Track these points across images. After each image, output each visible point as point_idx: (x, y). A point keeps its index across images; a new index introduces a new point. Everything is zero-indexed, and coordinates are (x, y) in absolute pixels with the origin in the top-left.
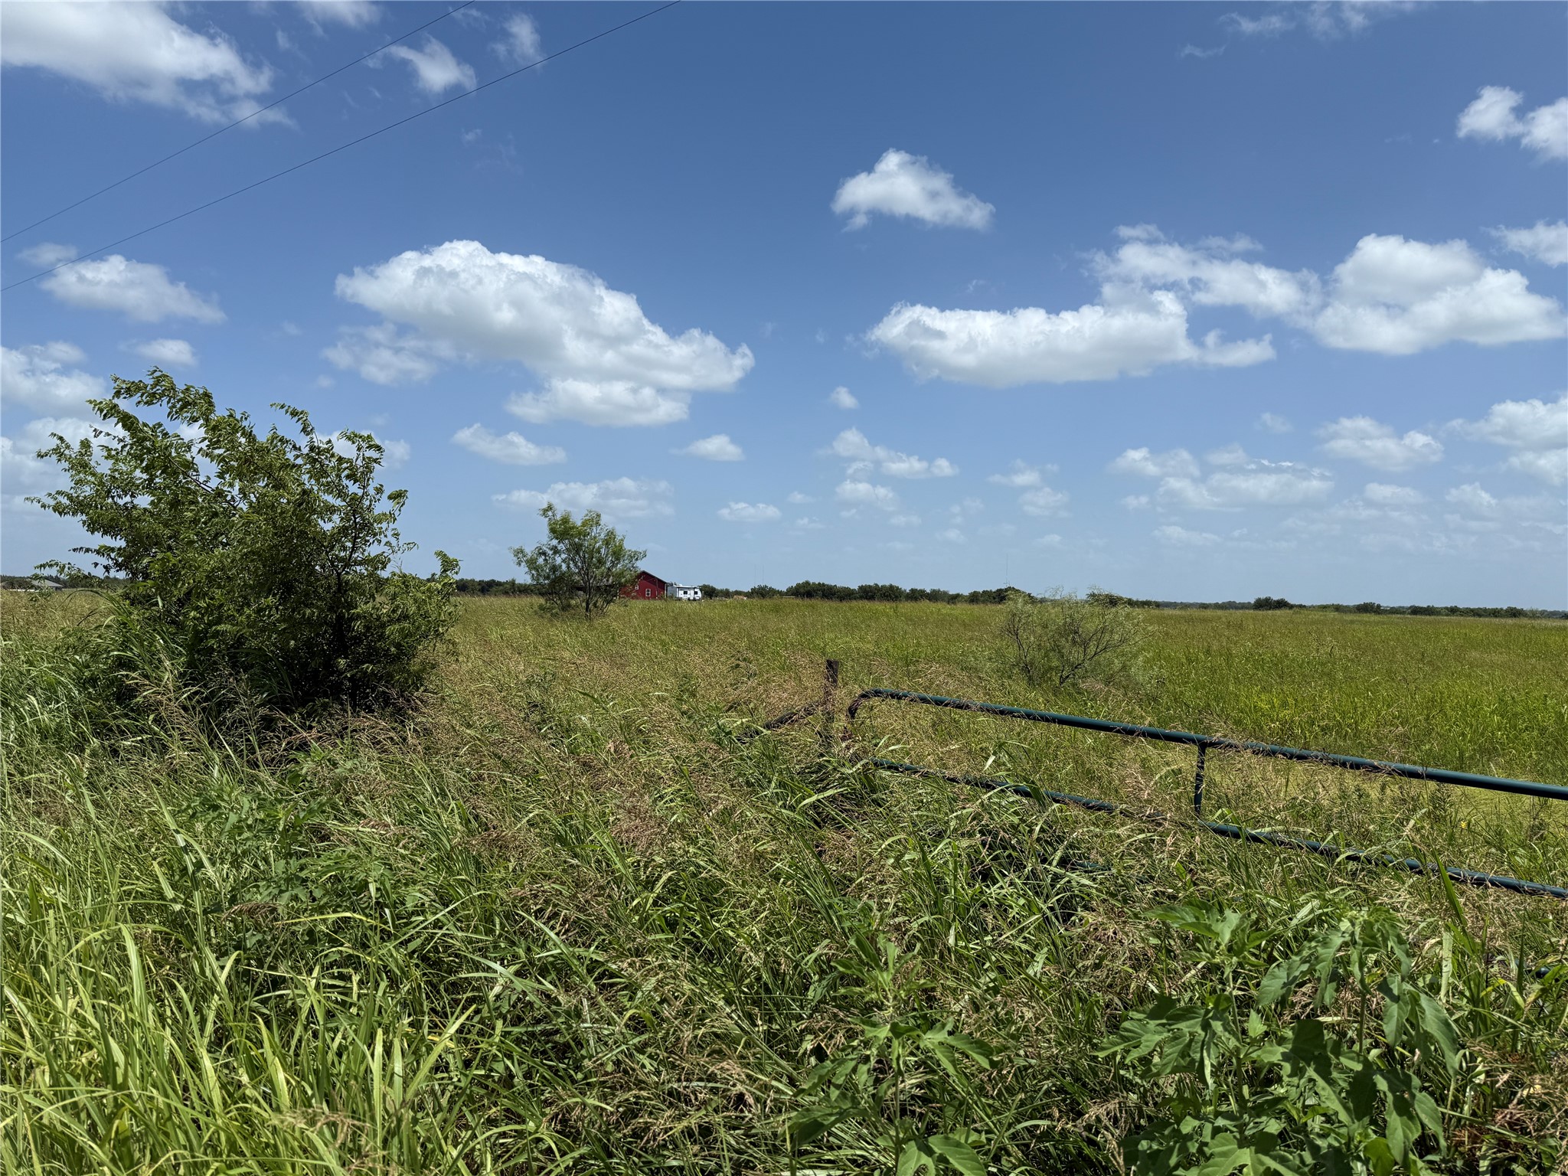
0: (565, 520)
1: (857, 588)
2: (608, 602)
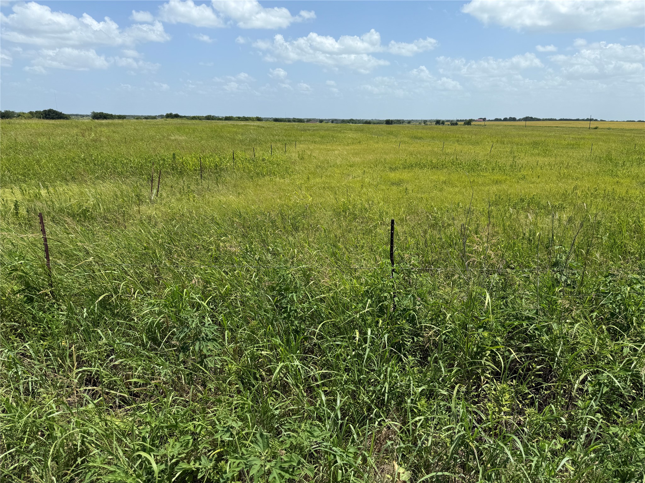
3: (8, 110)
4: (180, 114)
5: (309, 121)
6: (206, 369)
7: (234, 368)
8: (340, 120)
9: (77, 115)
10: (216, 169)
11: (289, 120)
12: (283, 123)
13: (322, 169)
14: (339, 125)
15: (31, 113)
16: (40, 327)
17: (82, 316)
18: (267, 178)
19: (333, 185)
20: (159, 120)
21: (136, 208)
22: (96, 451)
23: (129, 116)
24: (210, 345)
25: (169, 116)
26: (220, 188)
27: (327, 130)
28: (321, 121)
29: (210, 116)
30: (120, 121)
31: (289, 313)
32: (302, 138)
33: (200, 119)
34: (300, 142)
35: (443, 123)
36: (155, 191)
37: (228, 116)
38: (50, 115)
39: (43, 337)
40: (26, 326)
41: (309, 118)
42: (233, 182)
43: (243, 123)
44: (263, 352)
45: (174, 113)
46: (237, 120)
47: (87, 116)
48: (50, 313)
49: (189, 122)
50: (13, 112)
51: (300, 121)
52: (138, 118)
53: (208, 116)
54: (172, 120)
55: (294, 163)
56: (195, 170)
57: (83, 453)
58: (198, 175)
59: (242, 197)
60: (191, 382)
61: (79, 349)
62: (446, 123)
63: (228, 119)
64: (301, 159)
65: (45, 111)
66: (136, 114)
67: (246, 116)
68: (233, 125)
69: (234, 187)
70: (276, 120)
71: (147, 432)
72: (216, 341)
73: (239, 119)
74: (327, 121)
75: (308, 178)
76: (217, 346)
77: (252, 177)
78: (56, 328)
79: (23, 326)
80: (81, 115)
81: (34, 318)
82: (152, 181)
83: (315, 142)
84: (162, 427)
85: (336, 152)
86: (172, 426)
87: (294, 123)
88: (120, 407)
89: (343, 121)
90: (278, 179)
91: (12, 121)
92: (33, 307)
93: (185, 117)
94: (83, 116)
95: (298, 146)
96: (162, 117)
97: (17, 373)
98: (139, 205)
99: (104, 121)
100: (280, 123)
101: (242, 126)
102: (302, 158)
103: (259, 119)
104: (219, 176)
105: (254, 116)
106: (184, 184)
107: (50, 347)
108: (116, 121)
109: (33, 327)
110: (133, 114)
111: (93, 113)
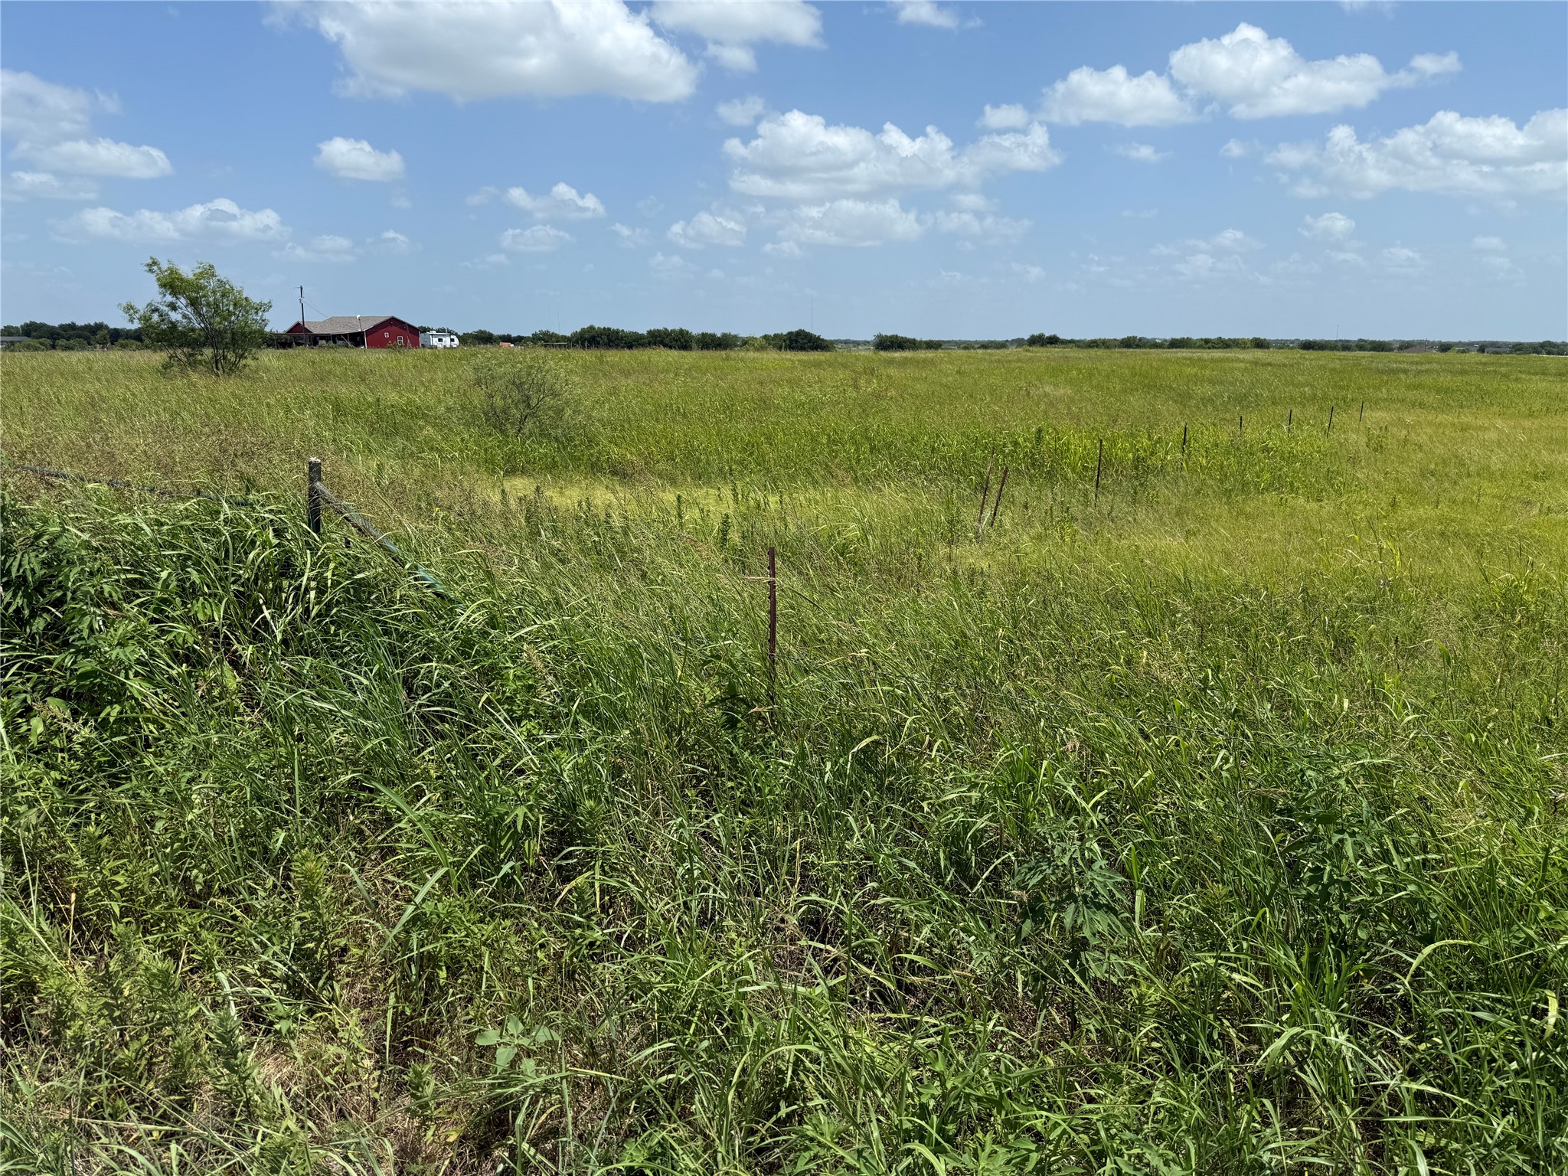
0: (172, 271)
1: (645, 333)
2: (242, 356)
3: (727, 332)
4: (1062, 336)
5: (1405, 346)
6: (1083, 977)
7: (1154, 995)
8: (1506, 344)
9: (846, 342)
10: (1136, 468)
11: (1346, 346)
12: (1326, 353)
13: (1440, 481)
14: (1506, 358)
15: (766, 337)
16: (742, 785)
17: (822, 776)
18: (1271, 497)
19: (1473, 528)
20: (1013, 349)
21: (943, 550)
22: (819, 1101)
23: (949, 342)
24: (1102, 922)
25: (1038, 341)
26: (1141, 516)
27: (1463, 372)
28: (1445, 348)
29: (1134, 338)
30: (930, 354)
31: (1325, 887)
32: (1383, 393)
33: (1108, 347)
34: (1376, 403)
36: (988, 514)
37: (1178, 336)
38: (800, 341)
39: (745, 806)
40: (717, 776)
41: (1407, 338)
42: (1176, 502)
43: (1217, 354)
44: (1235, 976)
45: (1047, 334)
46: (1200, 347)
47: (866, 343)
48: (762, 759)
49: (1083, 353)
50: (735, 336)
51: (1379, 347)
52: (967, 346)
53: (1129, 339)
54: (1042, 349)
55: (1354, 461)
56: (1085, 468)
57: (791, 1096)
58: (1091, 480)
59: (1198, 542)
60: (1041, 1000)
61: (808, 847)
63: (1175, 344)
64: (1376, 450)
65: (790, 333)
66: (964, 338)
67: (1226, 337)
68: (1190, 359)
69: (1178, 514)
70: (1308, 346)
71: (933, 1096)
72: (1116, 913)
73: (1207, 344)
74: (1465, 347)
75: (1394, 505)
76: (1118, 927)
77: (1228, 493)
78: (771, 792)
79: (712, 774)
80: (854, 342)
81: (734, 760)
82: (986, 490)
83: (1422, 405)
84: (968, 1095)
85: (1492, 435)
86: (990, 1100)
87: (1362, 353)
88: (873, 1007)
89: (1518, 348)
90: (1302, 500)
91: (732, 354)
92: (735, 739)
93: (1072, 342)
94: (857, 344)
95: (1366, 414)
96: (1019, 342)
97: (690, 871)
98: (950, 543)
99: (897, 355)
100: (1321, 353)
101: (1212, 360)
102: (1379, 449)
103: (1259, 344)
104: (1141, 485)
105: (1248, 335)
106: (1054, 500)
107: (753, 832)
108: (922, 354)
109: (730, 779)
110: (957, 339)
111: (880, 336)
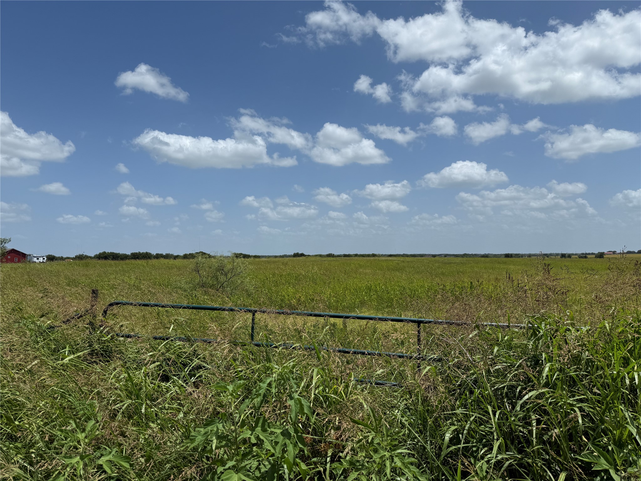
25: (297, 256)
29: (331, 254)
35: (570, 256)
45: (300, 253)
62: (573, 256)
